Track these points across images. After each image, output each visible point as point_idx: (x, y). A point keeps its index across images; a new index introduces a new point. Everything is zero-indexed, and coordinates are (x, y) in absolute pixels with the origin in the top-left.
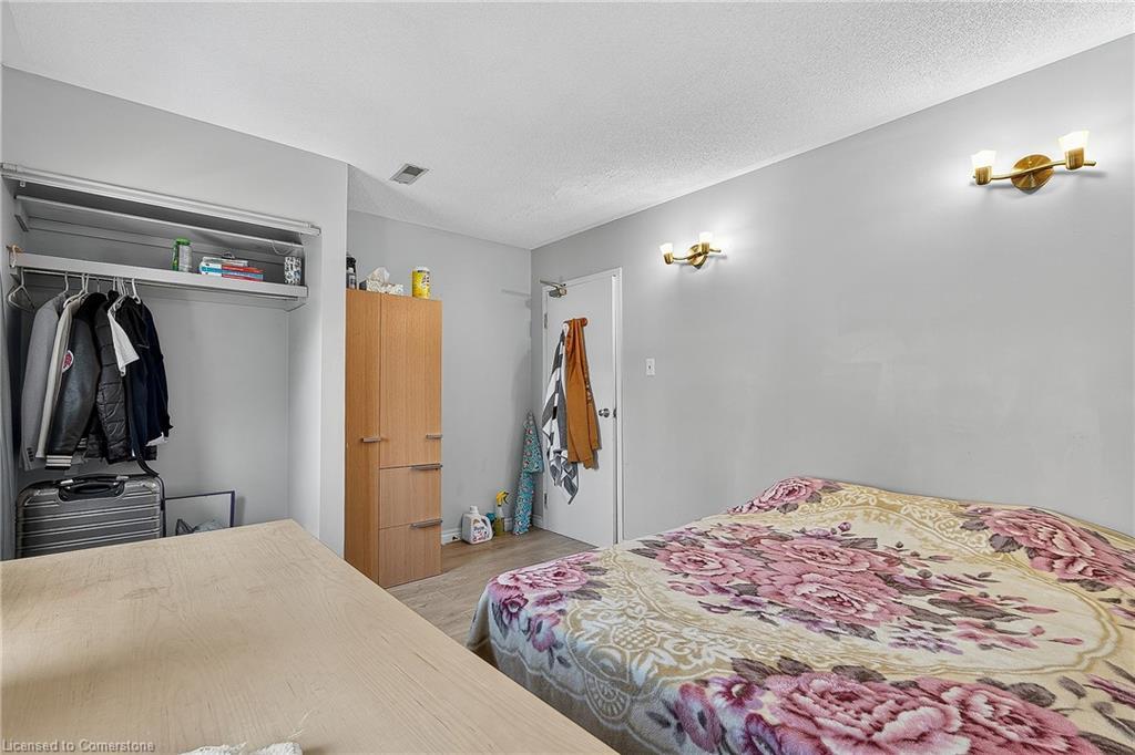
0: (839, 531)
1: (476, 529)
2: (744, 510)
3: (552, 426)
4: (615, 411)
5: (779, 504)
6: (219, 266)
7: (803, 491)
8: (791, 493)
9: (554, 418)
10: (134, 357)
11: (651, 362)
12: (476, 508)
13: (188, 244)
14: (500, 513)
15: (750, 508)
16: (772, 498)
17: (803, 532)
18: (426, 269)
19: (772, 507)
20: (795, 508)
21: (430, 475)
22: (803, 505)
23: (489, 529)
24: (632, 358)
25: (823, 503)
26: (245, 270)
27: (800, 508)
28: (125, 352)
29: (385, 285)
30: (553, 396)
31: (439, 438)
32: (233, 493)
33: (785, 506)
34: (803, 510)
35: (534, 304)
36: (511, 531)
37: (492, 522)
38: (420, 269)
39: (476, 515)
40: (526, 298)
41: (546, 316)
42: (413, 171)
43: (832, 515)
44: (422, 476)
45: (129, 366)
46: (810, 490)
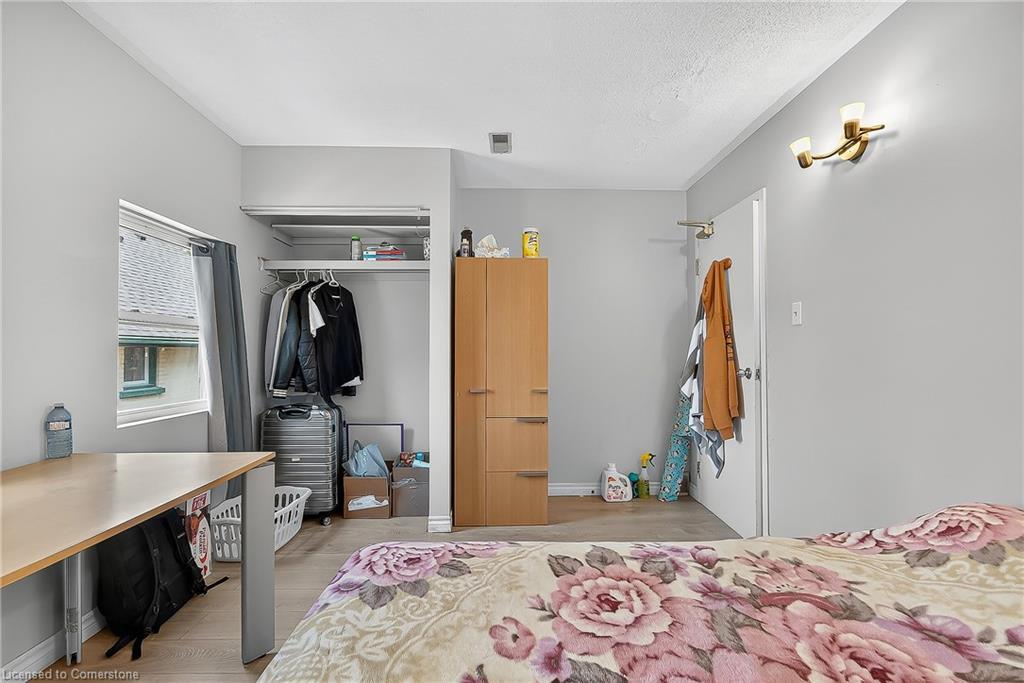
0: (1001, 640)
1: (610, 486)
2: (850, 541)
3: (690, 387)
4: (759, 371)
5: (914, 547)
6: (374, 253)
7: (975, 535)
8: (951, 531)
9: (695, 377)
10: (321, 323)
11: (798, 306)
12: (614, 465)
13: (358, 240)
14: (644, 475)
15: (862, 540)
16: (911, 534)
17: (913, 614)
18: (534, 230)
19: (900, 548)
20: (941, 562)
21: (537, 427)
22: (960, 561)
23: (628, 491)
24: (776, 302)
25: (1003, 569)
26: (392, 253)
27: (949, 565)
28: (316, 320)
29: (492, 250)
30: (695, 351)
31: (546, 393)
32: (402, 425)
33: (923, 554)
34: (952, 573)
35: (688, 250)
36: (657, 496)
37: (633, 483)
38: (527, 230)
39: (613, 472)
40: (681, 245)
41: (697, 262)
42: (500, 140)
43: (1006, 600)
44: (527, 427)
45: (319, 330)
46: (989, 536)
